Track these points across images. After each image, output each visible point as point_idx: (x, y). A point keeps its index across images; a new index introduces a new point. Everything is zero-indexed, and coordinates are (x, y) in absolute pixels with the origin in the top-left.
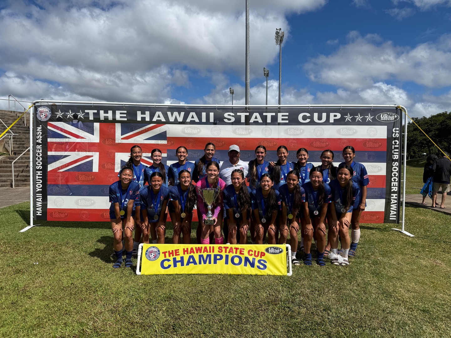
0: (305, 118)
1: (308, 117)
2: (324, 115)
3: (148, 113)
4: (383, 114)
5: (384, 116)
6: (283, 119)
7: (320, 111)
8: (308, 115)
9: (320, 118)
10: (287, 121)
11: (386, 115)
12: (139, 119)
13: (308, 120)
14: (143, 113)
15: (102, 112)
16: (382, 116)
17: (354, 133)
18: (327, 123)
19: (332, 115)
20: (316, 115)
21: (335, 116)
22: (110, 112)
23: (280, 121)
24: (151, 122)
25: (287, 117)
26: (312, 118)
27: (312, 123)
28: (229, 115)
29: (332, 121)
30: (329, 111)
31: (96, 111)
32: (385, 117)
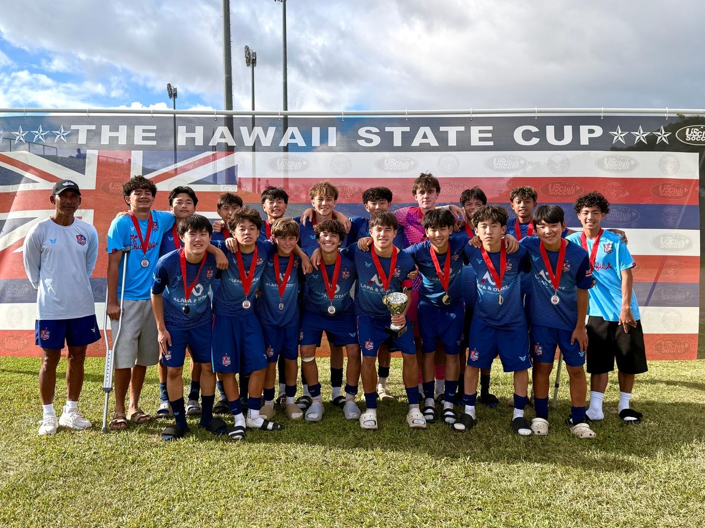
0: (527, 135)
1: (535, 135)
2: (568, 130)
3: (200, 130)
4: (690, 129)
5: (692, 133)
6: (481, 139)
7: (559, 123)
8: (534, 129)
9: (559, 135)
10: (491, 143)
11: (698, 130)
12: (181, 141)
13: (535, 141)
14: (190, 130)
15: (105, 129)
16: (689, 133)
17: (632, 167)
18: (575, 145)
19: (584, 129)
20: (550, 130)
21: (591, 131)
22: (123, 129)
23: (475, 142)
24: (204, 148)
25: (490, 135)
26: (542, 135)
27: (544, 146)
28: (368, 132)
29: (584, 140)
30: (577, 122)
31: (93, 127)
32: (695, 134)
